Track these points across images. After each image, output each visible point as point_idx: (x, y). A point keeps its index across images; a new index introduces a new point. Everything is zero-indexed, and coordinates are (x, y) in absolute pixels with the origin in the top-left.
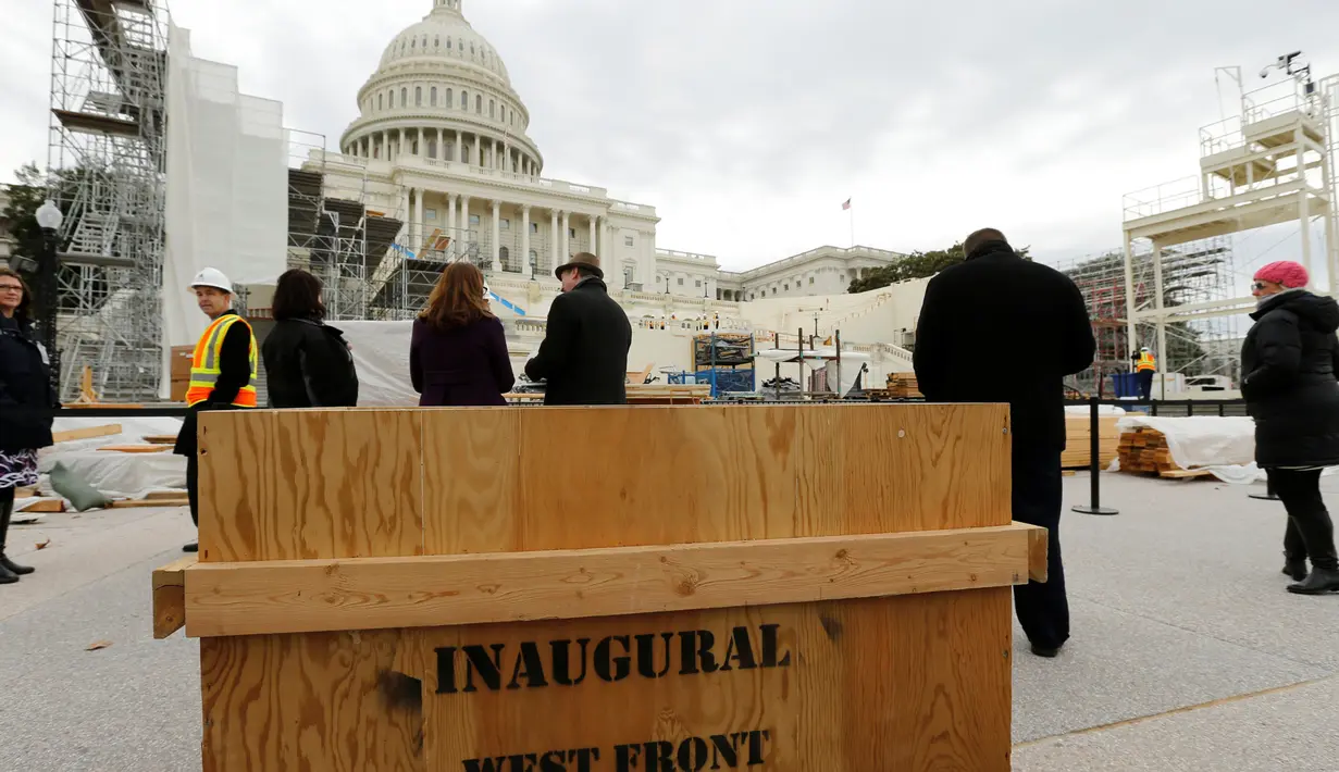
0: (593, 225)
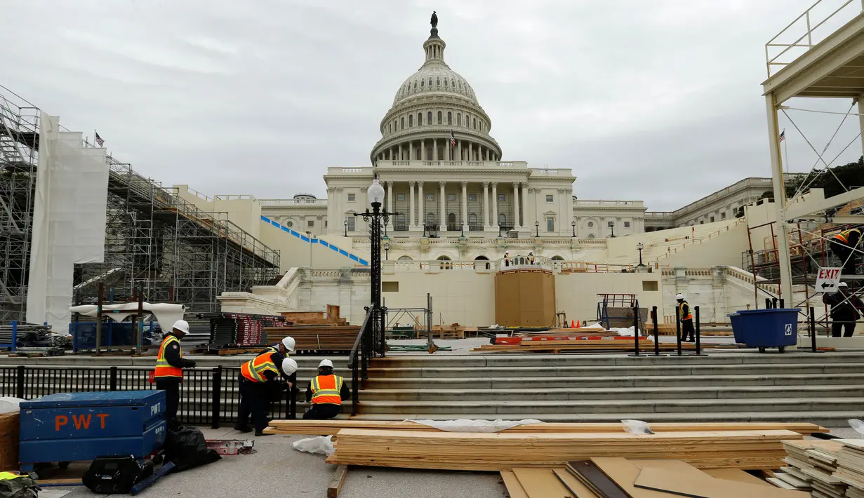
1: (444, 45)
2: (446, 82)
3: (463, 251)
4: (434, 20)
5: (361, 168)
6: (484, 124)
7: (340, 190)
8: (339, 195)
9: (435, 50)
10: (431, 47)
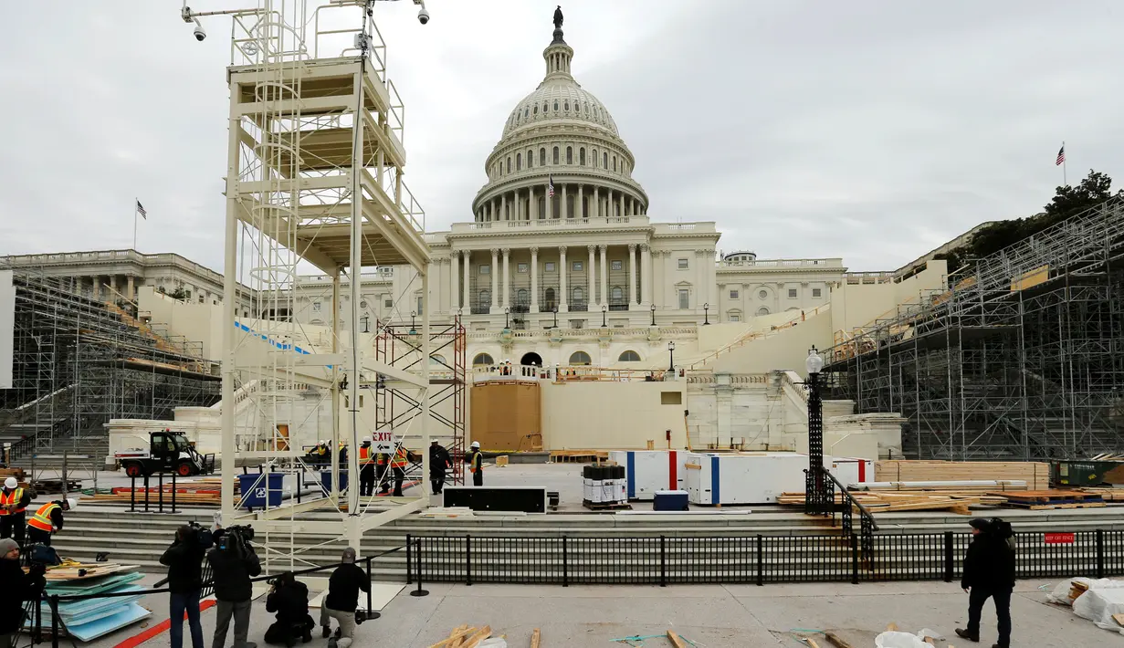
0: (633, 255)
1: (571, 52)
2: (566, 105)
3: (507, 347)
4: (558, 18)
5: (434, 233)
9: (558, 59)
10: (552, 57)
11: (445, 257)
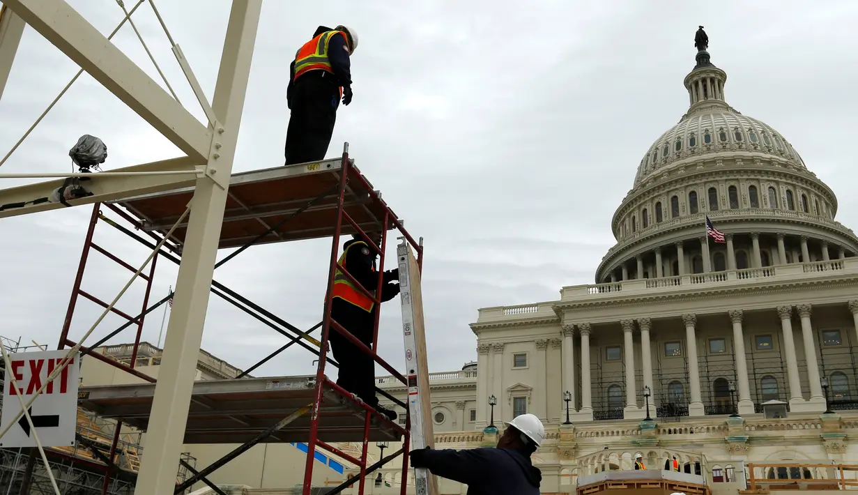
1: (723, 75)
2: (723, 136)
4: (701, 39)
5: (536, 305)
6: (813, 198)
7: (500, 348)
8: (498, 357)
9: (705, 86)
11: (553, 337)
